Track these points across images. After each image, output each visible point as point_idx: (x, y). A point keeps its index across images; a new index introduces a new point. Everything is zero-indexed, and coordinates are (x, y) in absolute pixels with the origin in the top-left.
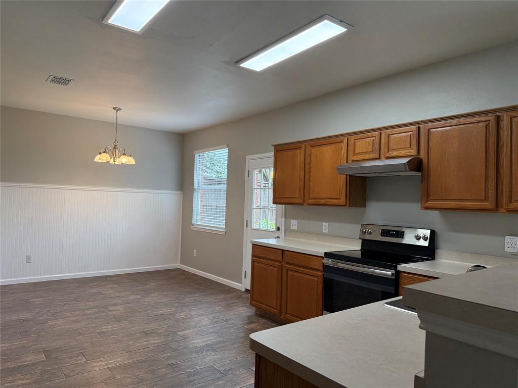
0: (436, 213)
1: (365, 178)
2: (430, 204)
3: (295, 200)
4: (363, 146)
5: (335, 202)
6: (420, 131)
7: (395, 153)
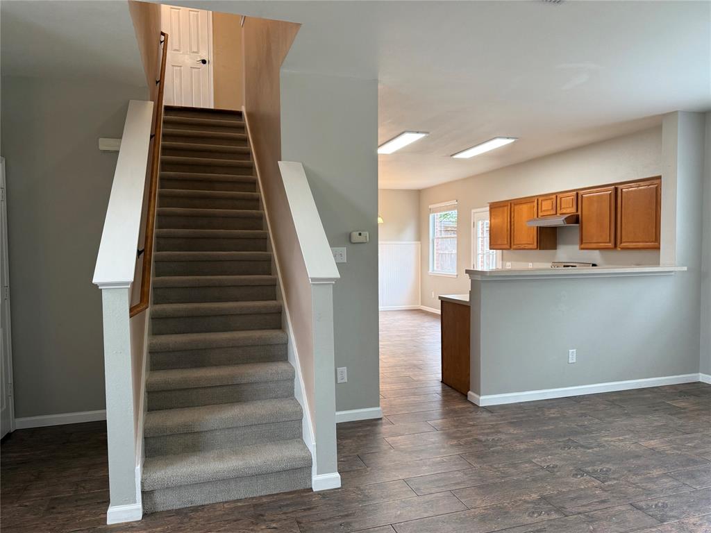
0: (597, 252)
1: (556, 227)
2: (583, 246)
3: (504, 247)
4: (546, 205)
5: (531, 246)
6: (578, 196)
7: (564, 211)
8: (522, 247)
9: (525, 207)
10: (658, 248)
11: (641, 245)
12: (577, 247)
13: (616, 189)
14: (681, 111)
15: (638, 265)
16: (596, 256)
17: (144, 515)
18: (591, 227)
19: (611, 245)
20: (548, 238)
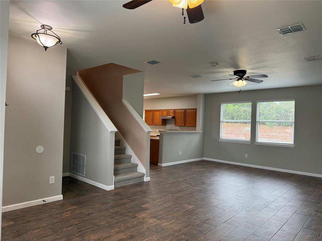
2: (176, 125)
3: (151, 124)
4: (165, 113)
5: (159, 124)
6: (175, 111)
7: (170, 115)
8: (157, 124)
9: (158, 113)
10: (196, 126)
11: (191, 125)
12: (174, 125)
13: (185, 111)
14: (202, 94)
15: (189, 130)
16: (178, 128)
17: (115, 188)
18: (178, 120)
19: (183, 125)
20: (165, 122)
